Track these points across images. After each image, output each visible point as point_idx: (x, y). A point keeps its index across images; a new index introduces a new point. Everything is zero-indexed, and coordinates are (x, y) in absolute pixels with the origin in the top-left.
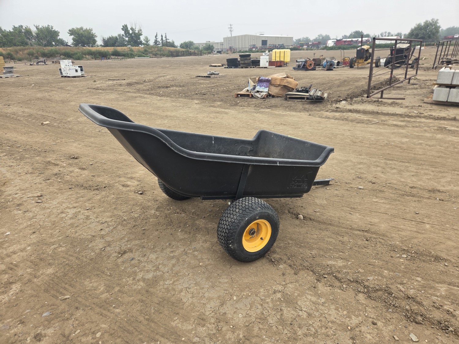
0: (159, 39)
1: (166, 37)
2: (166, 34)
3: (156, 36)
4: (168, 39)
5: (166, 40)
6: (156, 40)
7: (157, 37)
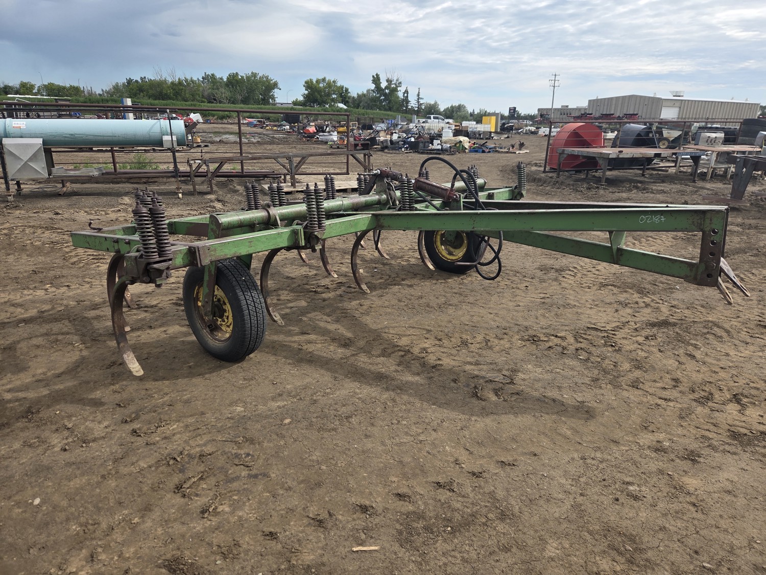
1: (418, 95)
2: (419, 89)
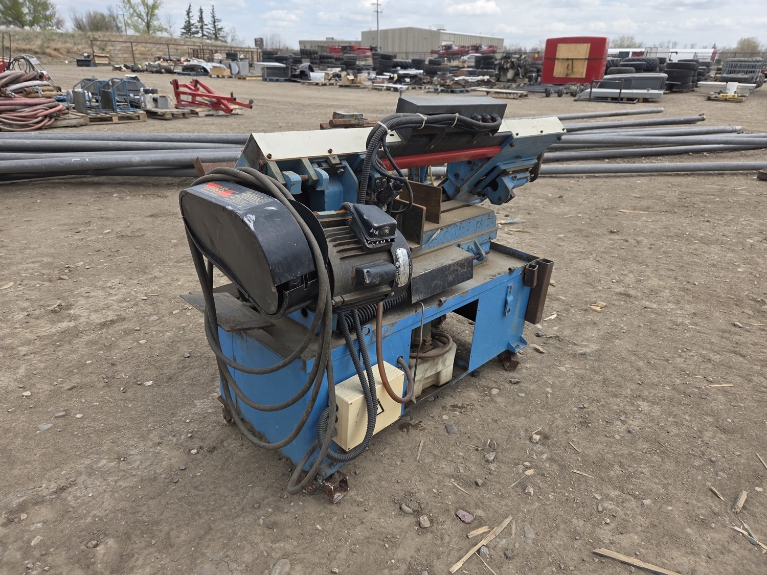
0: (195, 20)
1: (213, 17)
3: (188, 13)
4: (219, 21)
5: (214, 22)
6: (189, 22)
7: (191, 15)
